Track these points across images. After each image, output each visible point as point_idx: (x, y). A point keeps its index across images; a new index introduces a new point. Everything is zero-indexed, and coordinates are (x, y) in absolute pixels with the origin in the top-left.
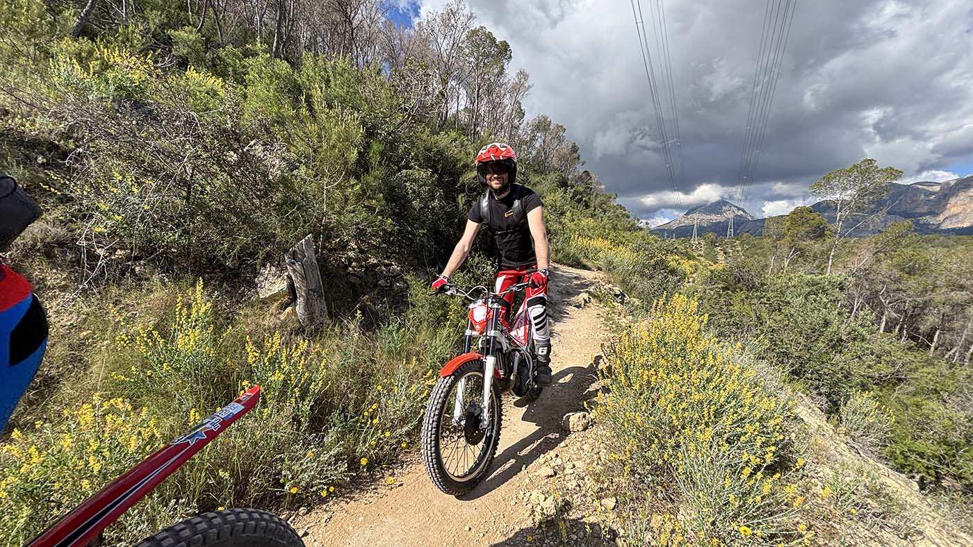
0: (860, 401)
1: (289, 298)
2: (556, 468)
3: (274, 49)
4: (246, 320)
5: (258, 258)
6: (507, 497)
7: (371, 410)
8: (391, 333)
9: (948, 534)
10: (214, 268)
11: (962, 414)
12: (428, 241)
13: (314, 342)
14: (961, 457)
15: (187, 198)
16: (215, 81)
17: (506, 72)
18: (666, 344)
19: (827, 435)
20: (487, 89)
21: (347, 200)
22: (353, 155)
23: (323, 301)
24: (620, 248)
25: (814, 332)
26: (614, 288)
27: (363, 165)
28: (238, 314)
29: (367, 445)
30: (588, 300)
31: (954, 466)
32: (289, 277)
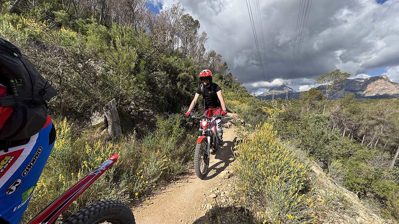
0: (336, 163)
1: (105, 126)
2: (217, 194)
3: (100, 21)
4: (86, 135)
5: (91, 109)
6: (197, 207)
7: (140, 172)
8: (148, 139)
9: (368, 214)
10: (72, 113)
11: (373, 168)
12: (165, 101)
13: (116, 144)
14: (373, 184)
15: (60, 83)
16: (74, 33)
17: (198, 32)
18: (261, 142)
19: (323, 177)
20: (190, 39)
21: (130, 84)
22: (133, 65)
23: (120, 126)
24: (244, 104)
25: (318, 137)
26: (241, 120)
27: (137, 70)
28: (82, 132)
29: (138, 187)
30: (230, 125)
31: (371, 188)
32: (105, 117)
